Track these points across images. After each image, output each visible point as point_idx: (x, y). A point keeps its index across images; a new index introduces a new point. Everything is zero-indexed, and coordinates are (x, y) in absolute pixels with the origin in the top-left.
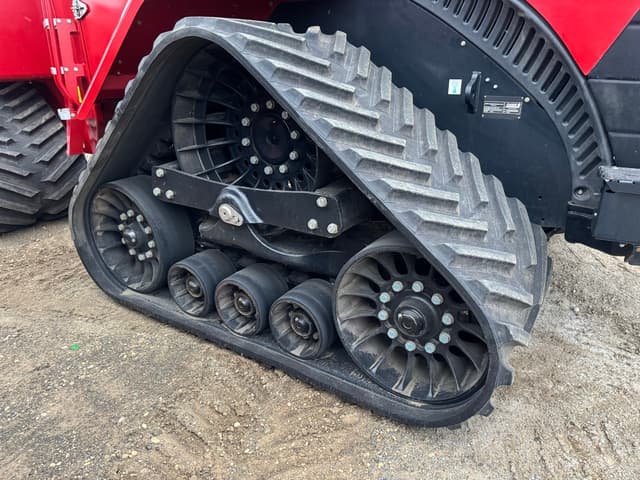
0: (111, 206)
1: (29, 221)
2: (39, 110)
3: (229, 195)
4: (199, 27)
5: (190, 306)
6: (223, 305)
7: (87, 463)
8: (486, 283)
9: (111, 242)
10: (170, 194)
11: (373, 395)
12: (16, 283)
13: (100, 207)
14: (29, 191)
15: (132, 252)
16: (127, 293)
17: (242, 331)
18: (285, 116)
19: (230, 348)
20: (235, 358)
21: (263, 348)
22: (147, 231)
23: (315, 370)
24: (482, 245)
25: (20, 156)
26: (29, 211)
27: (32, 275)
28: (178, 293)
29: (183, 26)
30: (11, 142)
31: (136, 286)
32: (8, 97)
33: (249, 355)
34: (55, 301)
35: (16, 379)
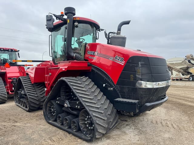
0: (50, 105)
1: (37, 109)
2: (42, 88)
3: (66, 102)
4: (63, 79)
5: (60, 123)
6: (64, 123)
7: (37, 143)
8: (94, 114)
9: (49, 112)
10: (59, 102)
11: (83, 137)
12: (32, 119)
13: (48, 105)
14: (38, 103)
15: (52, 114)
16: (50, 121)
17: (67, 127)
18: (72, 91)
19: (64, 130)
20: (64, 132)
21: (69, 130)
22: (55, 109)
23: (76, 133)
24: (99, 110)
25: (38, 96)
26: (37, 107)
27: (35, 118)
28: (58, 121)
29: (61, 78)
30: (35, 91)
31: (52, 120)
32: (38, 85)
33: (67, 132)
34: (38, 122)
35: (29, 133)
